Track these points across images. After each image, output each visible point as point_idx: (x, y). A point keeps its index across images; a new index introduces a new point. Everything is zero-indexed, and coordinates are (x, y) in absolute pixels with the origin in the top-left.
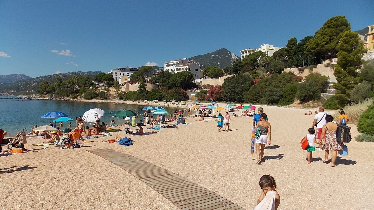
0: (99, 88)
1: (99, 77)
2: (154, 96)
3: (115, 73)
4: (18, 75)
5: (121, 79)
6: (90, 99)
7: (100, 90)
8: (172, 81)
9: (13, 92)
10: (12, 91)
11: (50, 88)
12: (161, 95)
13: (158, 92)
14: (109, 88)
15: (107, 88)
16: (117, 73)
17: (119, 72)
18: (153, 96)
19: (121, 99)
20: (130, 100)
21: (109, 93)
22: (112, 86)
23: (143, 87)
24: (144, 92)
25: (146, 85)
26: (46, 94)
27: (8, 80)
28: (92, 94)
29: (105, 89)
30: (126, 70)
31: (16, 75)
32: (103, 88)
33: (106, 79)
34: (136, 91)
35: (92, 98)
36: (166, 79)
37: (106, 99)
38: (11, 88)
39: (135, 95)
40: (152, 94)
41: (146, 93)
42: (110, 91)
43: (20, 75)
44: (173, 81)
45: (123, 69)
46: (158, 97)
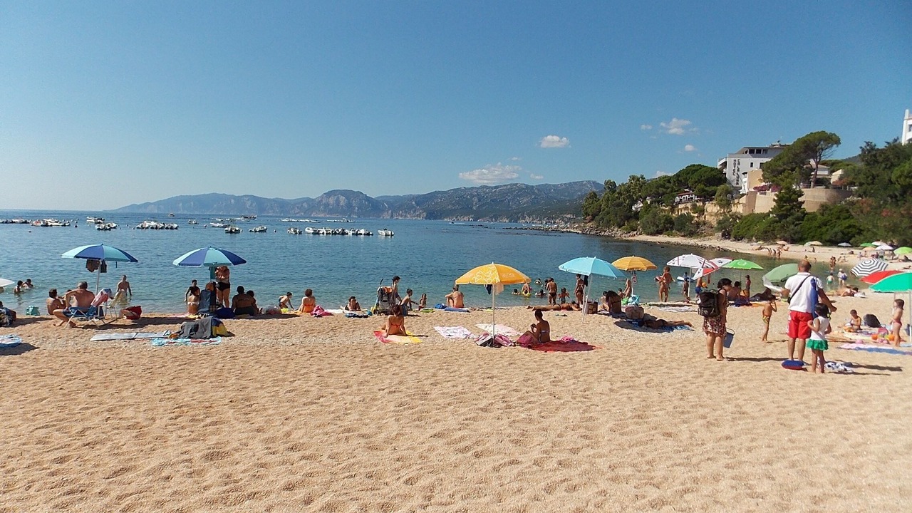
0: (681, 206)
1: (685, 176)
2: (824, 229)
3: (735, 164)
4: (585, 182)
5: (746, 179)
6: (652, 234)
7: (681, 210)
8: (900, 176)
9: (570, 218)
10: (569, 216)
11: (595, 207)
12: (850, 227)
13: (845, 213)
14: (704, 204)
15: (698, 204)
16: (739, 164)
17: (746, 161)
18: (820, 227)
19: (726, 235)
20: (746, 240)
21: (702, 218)
22: (712, 200)
23: (789, 200)
24: (792, 214)
25: (801, 194)
26: (590, 222)
27: (566, 194)
28: (660, 220)
29: (694, 207)
30: (769, 152)
31: (581, 183)
32: (689, 205)
33: (699, 180)
34: (768, 215)
35: (659, 233)
36: (884, 170)
37: (691, 234)
38: (567, 211)
39: (761, 226)
40: (815, 224)
41: (798, 219)
42: (705, 213)
43: (589, 182)
44: (906, 177)
45: (759, 151)
46: (836, 233)
